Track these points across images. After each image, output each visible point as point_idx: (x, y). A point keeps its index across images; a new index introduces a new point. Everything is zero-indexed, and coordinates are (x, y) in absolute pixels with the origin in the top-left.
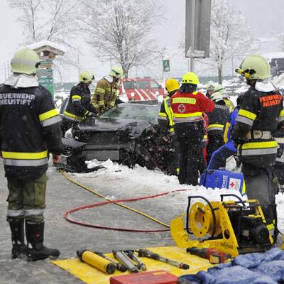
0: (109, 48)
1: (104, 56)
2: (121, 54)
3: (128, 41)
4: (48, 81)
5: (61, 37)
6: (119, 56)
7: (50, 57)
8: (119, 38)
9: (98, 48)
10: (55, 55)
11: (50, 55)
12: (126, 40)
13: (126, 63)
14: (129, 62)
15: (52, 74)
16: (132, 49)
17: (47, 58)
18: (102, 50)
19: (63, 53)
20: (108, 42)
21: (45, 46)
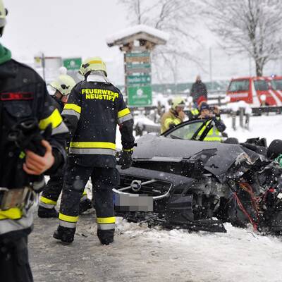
0: (238, 37)
1: (232, 47)
2: (254, 45)
3: (264, 27)
4: (144, 80)
5: (173, 22)
6: (252, 47)
7: (147, 48)
8: (251, 24)
9: (223, 37)
10: (154, 44)
11: (147, 44)
12: (261, 26)
13: (260, 56)
14: (265, 54)
15: (150, 71)
16: (270, 38)
17: (144, 48)
18: (229, 40)
19: (164, 42)
20: (237, 29)
21: (140, 33)
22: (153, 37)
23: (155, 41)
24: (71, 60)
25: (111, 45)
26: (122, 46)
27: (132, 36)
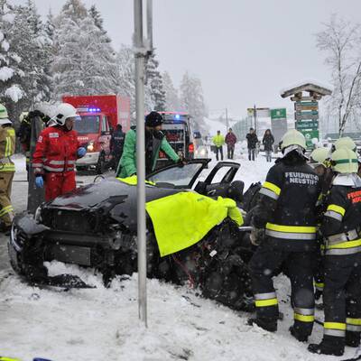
4: (312, 125)
7: (315, 98)
10: (321, 95)
11: (314, 94)
17: (312, 98)
19: (329, 92)
21: (308, 85)
22: (319, 88)
23: (321, 91)
24: (276, 110)
25: (283, 96)
26: (293, 96)
27: (300, 87)
